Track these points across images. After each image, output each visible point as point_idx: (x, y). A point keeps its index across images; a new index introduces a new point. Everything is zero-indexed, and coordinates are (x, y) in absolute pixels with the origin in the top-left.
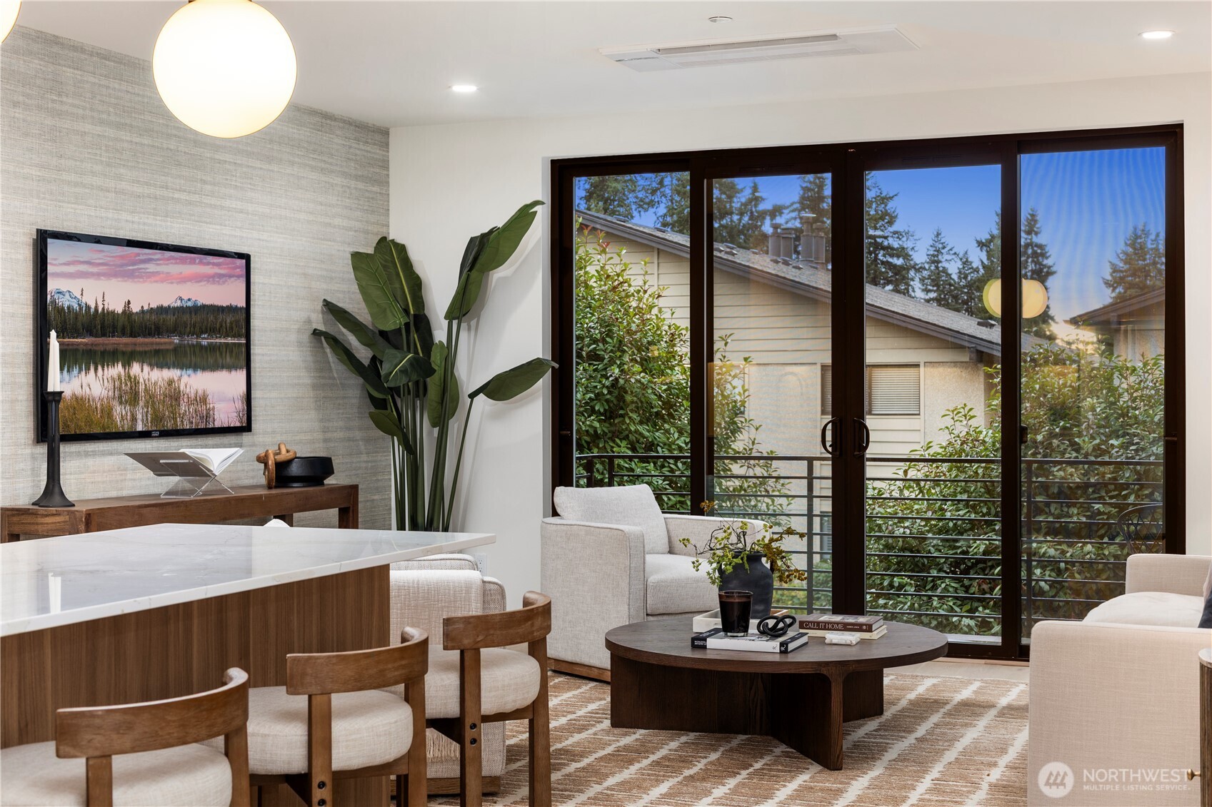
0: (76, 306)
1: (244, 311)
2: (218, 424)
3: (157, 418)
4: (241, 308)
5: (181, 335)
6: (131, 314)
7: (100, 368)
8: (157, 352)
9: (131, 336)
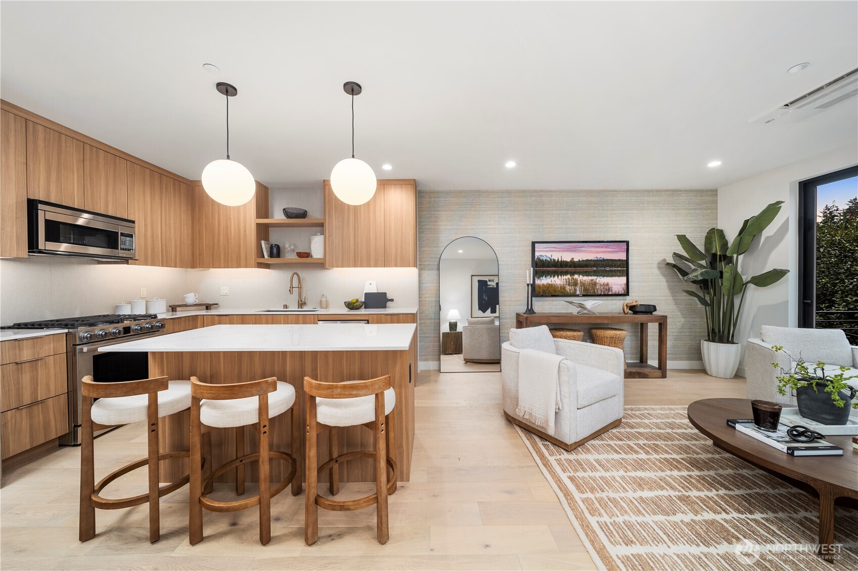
0: (549, 259)
1: (626, 262)
2: (614, 292)
3: (585, 290)
4: (624, 260)
5: (596, 267)
6: (574, 262)
7: (560, 276)
8: (586, 272)
9: (574, 267)
